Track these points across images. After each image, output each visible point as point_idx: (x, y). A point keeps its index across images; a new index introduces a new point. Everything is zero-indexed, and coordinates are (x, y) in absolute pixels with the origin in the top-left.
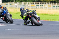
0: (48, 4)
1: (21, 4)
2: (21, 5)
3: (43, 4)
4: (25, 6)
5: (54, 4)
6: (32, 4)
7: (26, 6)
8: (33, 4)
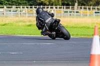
0: (56, 8)
1: (10, 9)
2: (10, 11)
3: (47, 8)
4: (17, 12)
5: (67, 8)
6: (29, 9)
7: (19, 12)
8: (31, 9)
